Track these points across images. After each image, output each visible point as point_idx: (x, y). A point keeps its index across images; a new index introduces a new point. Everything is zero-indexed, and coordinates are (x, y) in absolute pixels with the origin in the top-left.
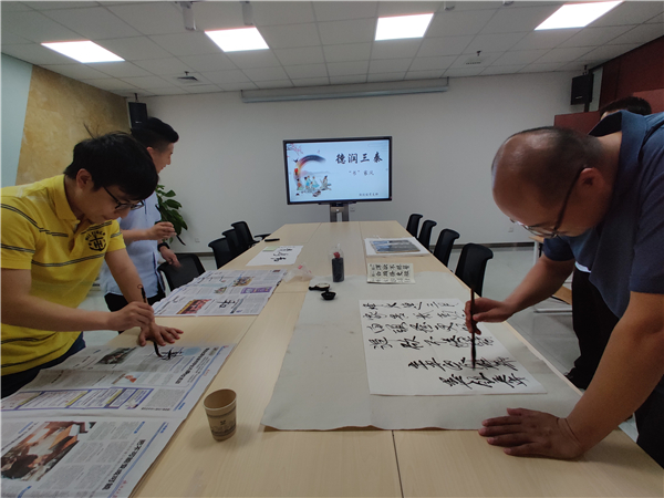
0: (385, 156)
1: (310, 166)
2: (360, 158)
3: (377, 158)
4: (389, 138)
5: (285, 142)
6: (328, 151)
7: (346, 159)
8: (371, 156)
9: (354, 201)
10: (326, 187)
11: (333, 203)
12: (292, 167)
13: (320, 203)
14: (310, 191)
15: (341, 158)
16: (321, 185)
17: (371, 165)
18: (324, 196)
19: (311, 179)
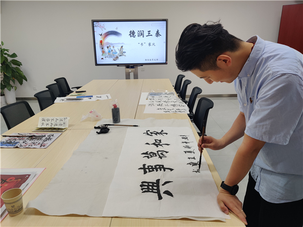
0: (163, 32)
1: (111, 39)
2: (146, 33)
3: (158, 34)
4: (166, 20)
5: (93, 21)
6: (124, 28)
7: (136, 34)
8: (153, 33)
9: (142, 65)
10: (122, 53)
11: (128, 66)
12: (98, 39)
13: (118, 65)
14: (111, 57)
15: (132, 34)
16: (118, 52)
17: (153, 39)
18: (121, 60)
19: (112, 48)
